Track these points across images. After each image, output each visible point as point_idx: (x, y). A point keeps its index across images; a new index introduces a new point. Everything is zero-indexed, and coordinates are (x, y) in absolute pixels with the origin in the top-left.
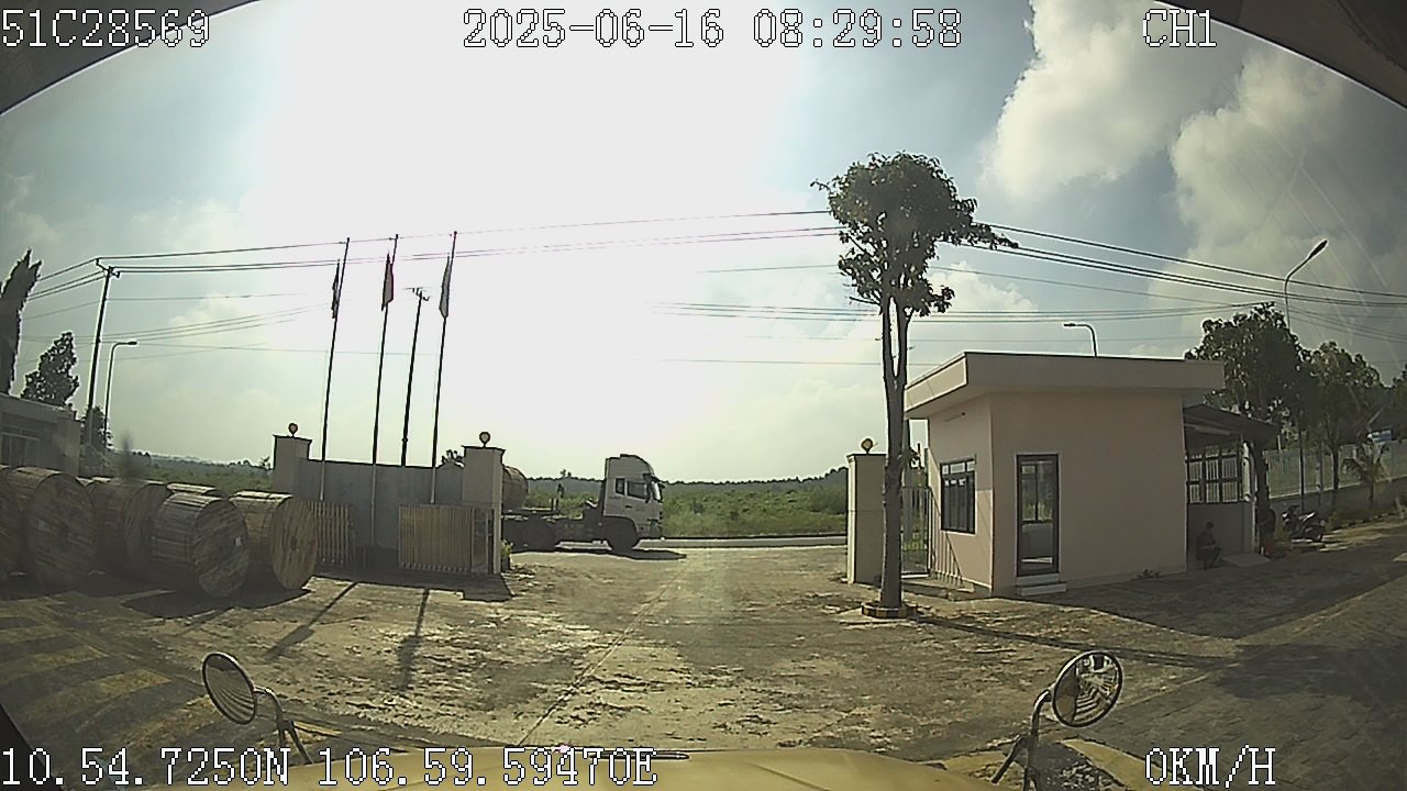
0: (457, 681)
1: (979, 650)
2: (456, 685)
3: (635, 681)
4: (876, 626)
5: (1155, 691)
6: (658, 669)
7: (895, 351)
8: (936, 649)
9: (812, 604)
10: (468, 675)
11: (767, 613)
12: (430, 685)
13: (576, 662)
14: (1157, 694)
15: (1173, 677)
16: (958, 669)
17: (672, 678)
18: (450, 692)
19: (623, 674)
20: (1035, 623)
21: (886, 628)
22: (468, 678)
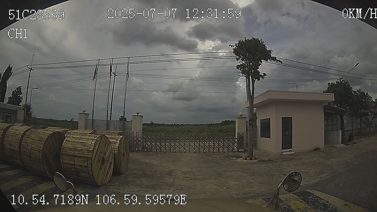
0: (142, 181)
1: (277, 168)
2: (141, 181)
3: (189, 179)
4: (247, 163)
5: (324, 178)
6: (194, 175)
7: (251, 89)
8: (265, 168)
9: (229, 157)
10: (144, 178)
11: (217, 159)
12: (134, 182)
13: (172, 174)
14: (325, 179)
15: (328, 174)
16: (273, 173)
17: (199, 177)
18: (141, 184)
19: (186, 177)
20: (289, 161)
21: (250, 163)
22: (144, 179)
